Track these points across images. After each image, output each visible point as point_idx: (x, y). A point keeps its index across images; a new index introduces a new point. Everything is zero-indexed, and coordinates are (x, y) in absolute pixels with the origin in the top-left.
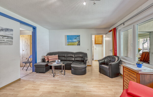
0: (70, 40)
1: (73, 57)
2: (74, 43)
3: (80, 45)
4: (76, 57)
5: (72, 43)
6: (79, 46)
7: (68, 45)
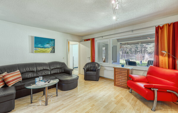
0: (40, 45)
1: (48, 70)
2: (46, 49)
3: (54, 52)
4: (52, 69)
5: (43, 49)
6: (53, 54)
7: (35, 52)
